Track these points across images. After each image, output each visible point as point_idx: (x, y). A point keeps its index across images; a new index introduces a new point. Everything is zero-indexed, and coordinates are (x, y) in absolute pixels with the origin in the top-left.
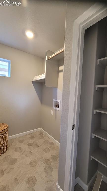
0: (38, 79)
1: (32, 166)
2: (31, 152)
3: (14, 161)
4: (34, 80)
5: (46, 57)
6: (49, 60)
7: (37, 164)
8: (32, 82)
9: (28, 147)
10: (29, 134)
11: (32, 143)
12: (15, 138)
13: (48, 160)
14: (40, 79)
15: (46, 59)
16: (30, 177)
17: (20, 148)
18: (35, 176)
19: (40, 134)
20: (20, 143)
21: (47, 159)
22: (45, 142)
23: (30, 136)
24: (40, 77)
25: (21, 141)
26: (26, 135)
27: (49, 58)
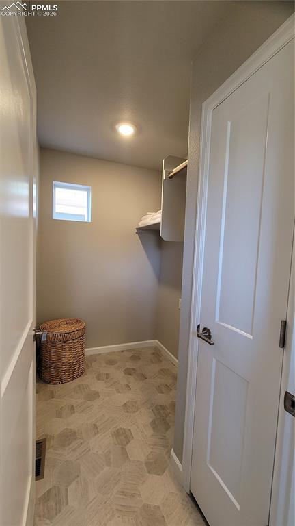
0: (148, 224)
1: (128, 412)
2: (128, 386)
3: (94, 396)
4: (141, 224)
5: (164, 172)
6: (171, 177)
7: (137, 410)
8: (137, 229)
9: (124, 375)
10: (128, 351)
11: (134, 369)
12: (100, 354)
13: (163, 408)
14: (153, 222)
15: (164, 178)
16: (121, 428)
17: (107, 374)
18: (130, 430)
19: (153, 354)
20: (108, 366)
21: (160, 406)
22: (163, 371)
23: (131, 354)
24: (153, 218)
25: (111, 362)
26: (122, 351)
27: (170, 175)
